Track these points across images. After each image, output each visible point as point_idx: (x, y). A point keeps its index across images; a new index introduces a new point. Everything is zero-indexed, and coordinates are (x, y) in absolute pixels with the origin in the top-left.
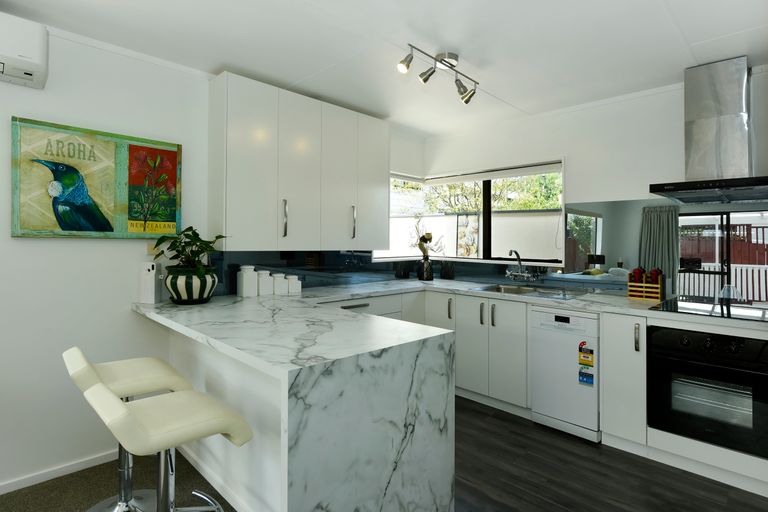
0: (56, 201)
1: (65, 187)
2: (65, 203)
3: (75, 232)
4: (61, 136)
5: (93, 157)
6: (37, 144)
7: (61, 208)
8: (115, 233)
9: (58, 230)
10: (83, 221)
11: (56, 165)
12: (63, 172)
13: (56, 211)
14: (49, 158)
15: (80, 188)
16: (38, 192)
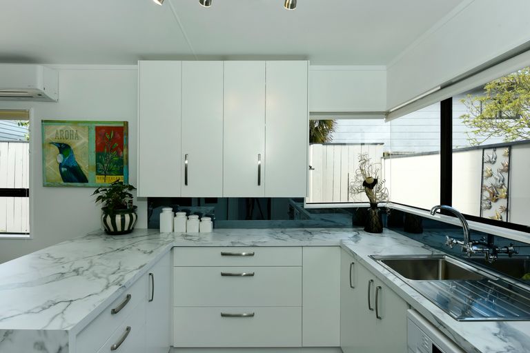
0: (61, 166)
1: (64, 157)
2: (65, 166)
3: (69, 183)
4: (61, 127)
5: (77, 137)
6: (53, 133)
7: (63, 169)
8: (89, 184)
9: (62, 182)
10: (73, 177)
11: (60, 144)
12: (64, 148)
13: (60, 171)
14: (57, 141)
15: (72, 157)
16: (53, 161)
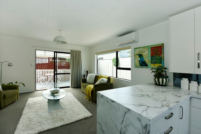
0: (139, 61)
1: (140, 58)
2: (141, 61)
3: (142, 67)
4: (140, 49)
5: (144, 52)
6: (137, 52)
7: (140, 62)
8: (149, 67)
9: (140, 66)
12: (140, 56)
13: (139, 63)
14: (138, 54)
15: (143, 58)
16: (137, 60)
